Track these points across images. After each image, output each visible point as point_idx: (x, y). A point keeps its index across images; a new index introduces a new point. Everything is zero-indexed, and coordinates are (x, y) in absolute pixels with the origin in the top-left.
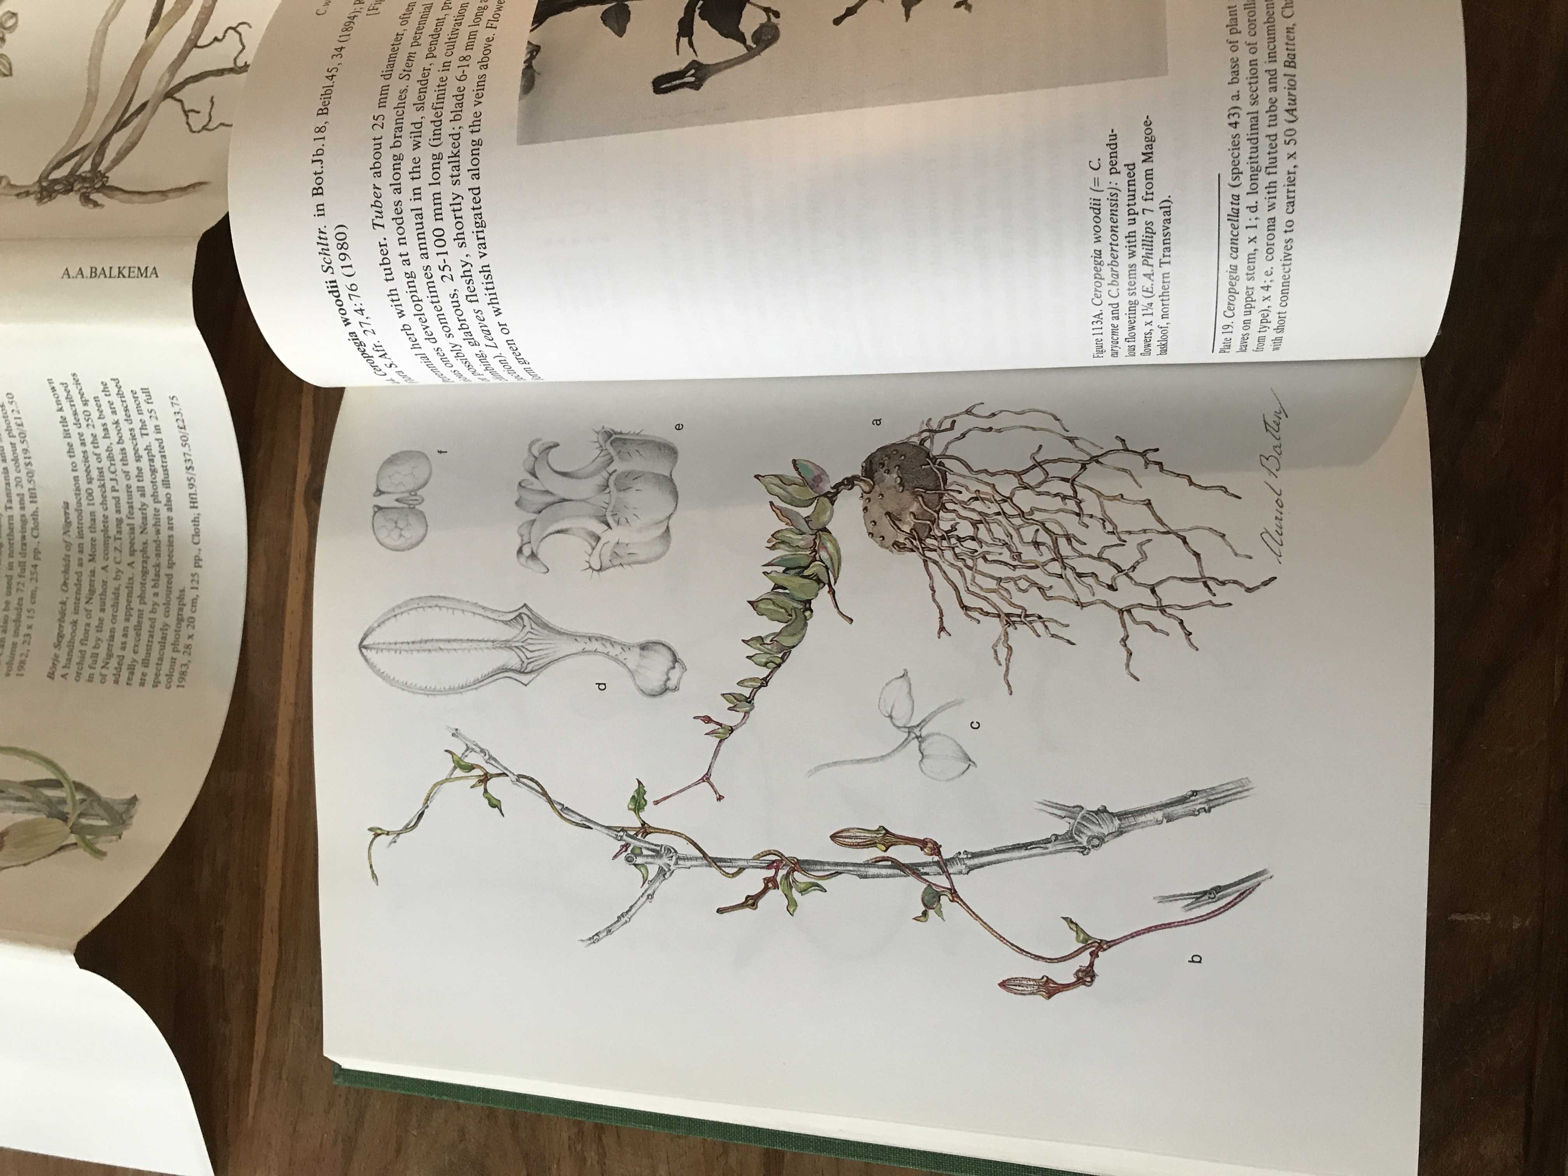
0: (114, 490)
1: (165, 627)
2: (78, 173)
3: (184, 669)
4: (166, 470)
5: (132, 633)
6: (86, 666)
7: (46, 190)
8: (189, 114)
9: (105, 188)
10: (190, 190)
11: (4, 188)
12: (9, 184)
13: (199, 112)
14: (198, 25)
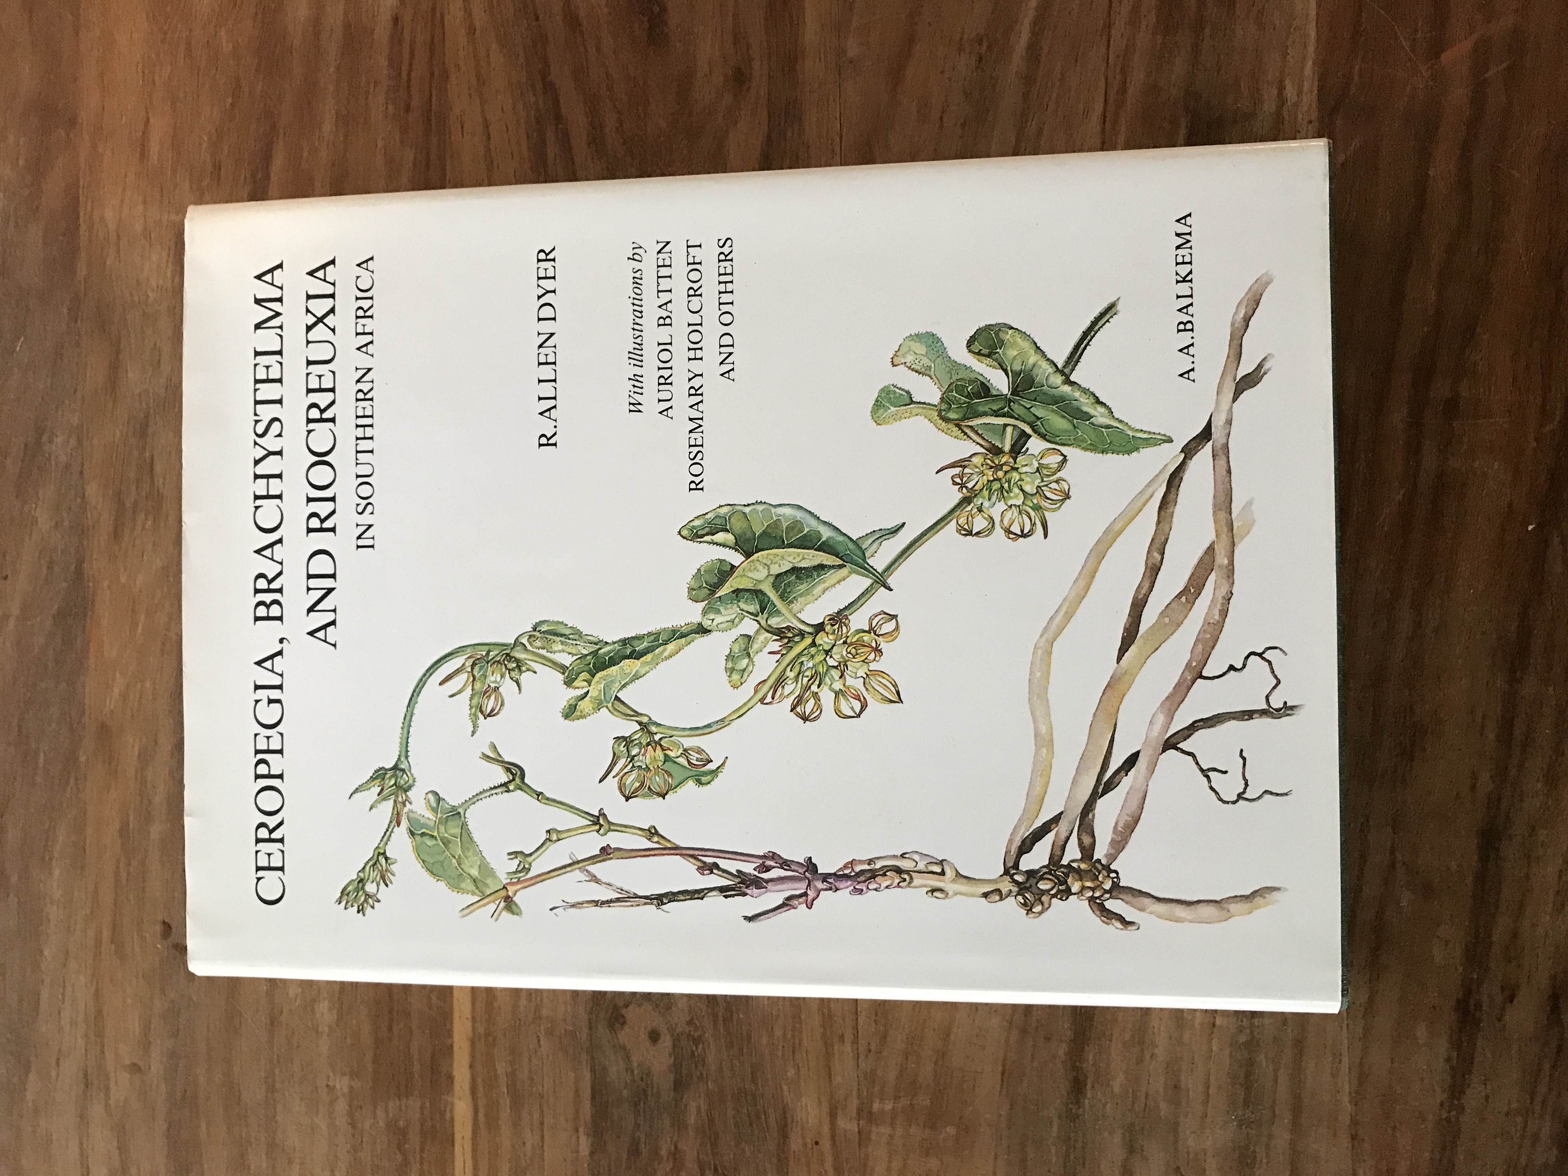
2: (1065, 862)
7: (1028, 889)
8: (1210, 774)
9: (1117, 890)
10: (1258, 900)
11: (954, 881)
12: (958, 874)
13: (1226, 772)
14: (1200, 647)
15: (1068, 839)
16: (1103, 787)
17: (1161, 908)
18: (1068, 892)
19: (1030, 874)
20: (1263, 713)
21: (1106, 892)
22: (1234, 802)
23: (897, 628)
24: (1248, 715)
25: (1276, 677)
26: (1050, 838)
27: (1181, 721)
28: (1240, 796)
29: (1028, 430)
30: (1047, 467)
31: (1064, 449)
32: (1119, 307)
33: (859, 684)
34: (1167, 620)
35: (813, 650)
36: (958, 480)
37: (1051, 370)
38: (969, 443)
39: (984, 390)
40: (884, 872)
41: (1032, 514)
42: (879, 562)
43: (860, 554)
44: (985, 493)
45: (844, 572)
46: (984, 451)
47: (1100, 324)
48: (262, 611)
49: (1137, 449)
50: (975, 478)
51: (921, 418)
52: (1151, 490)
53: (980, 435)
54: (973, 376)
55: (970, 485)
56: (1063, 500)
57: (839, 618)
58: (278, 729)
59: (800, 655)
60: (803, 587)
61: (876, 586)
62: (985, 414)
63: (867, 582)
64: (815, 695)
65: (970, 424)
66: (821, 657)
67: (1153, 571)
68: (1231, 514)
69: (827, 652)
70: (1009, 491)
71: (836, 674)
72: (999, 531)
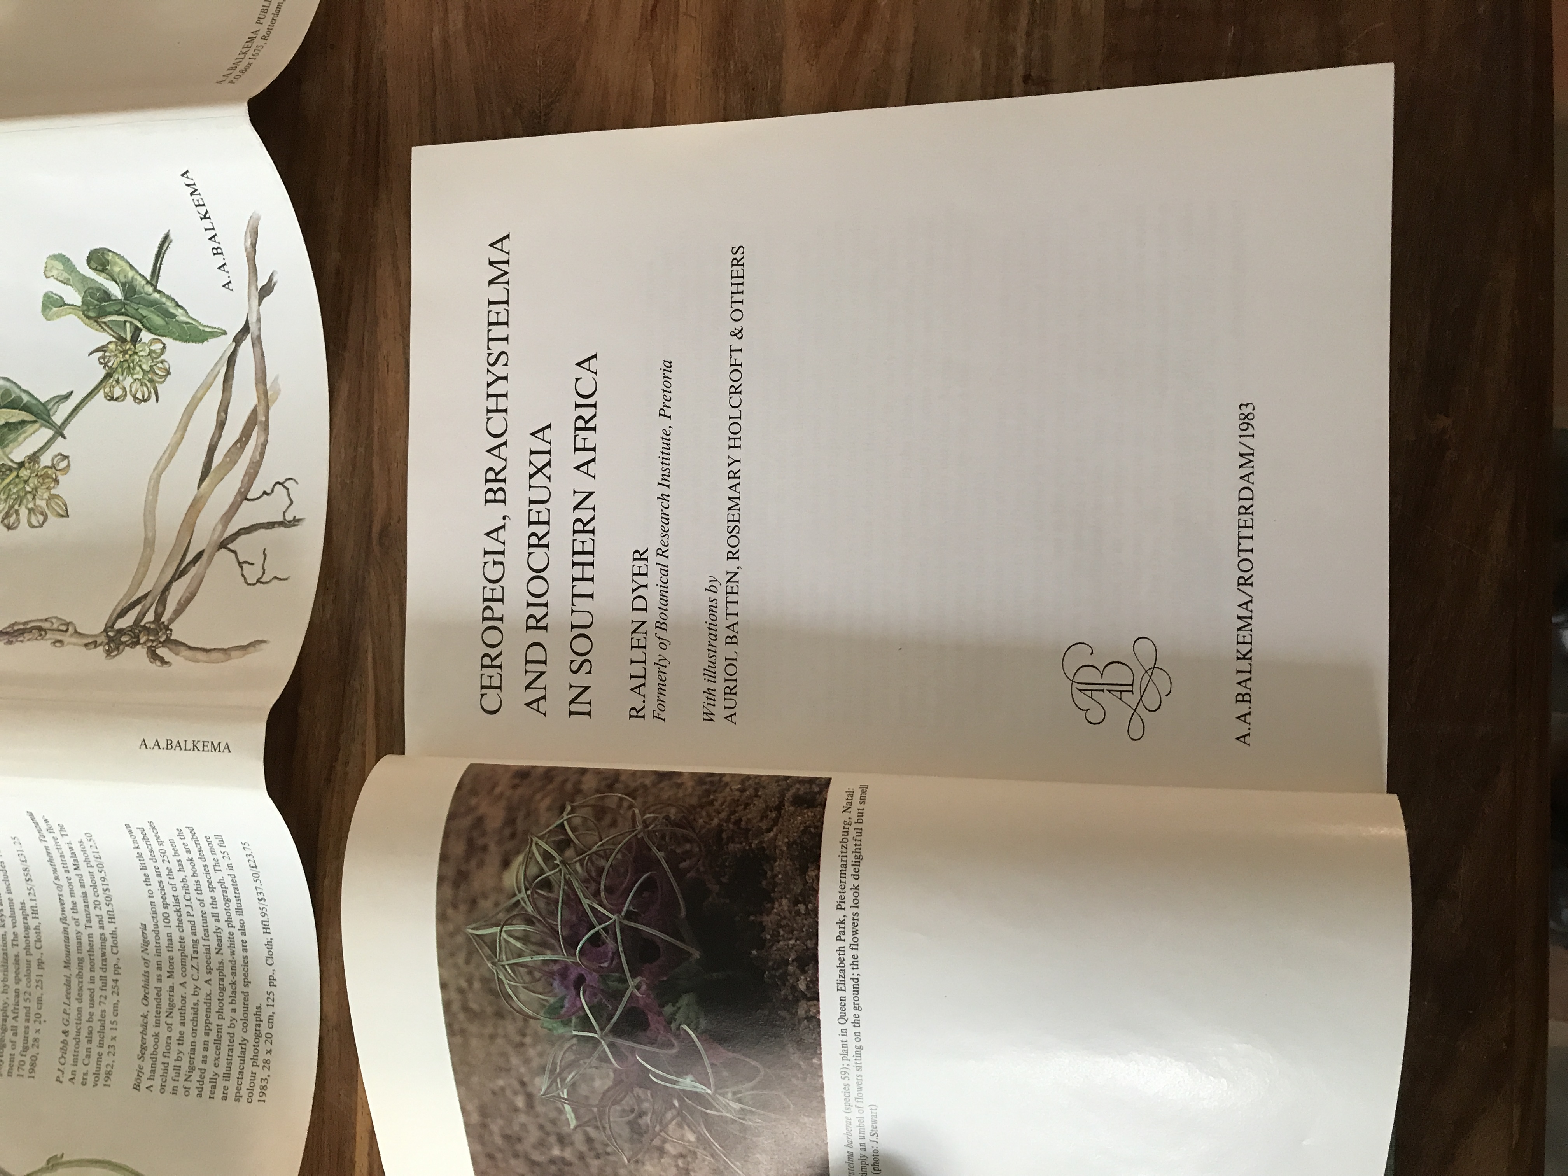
0: (188, 914)
1: (244, 1042)
2: (142, 624)
3: (264, 1083)
4: (238, 900)
5: (212, 1047)
6: (169, 1079)
7: (113, 641)
8: (244, 565)
9: (170, 642)
10: (252, 649)
11: (71, 636)
12: (76, 632)
13: (252, 564)
14: (247, 478)
15: (149, 608)
16: (180, 573)
17: (189, 653)
18: (137, 643)
19: (121, 632)
20: (281, 524)
21: (160, 643)
22: (254, 584)
23: (69, 466)
24: (271, 525)
25: (290, 499)
26: (138, 609)
27: (232, 529)
28: (258, 581)
29: (140, 325)
30: (154, 351)
31: (163, 339)
32: (172, 236)
33: (43, 504)
34: (228, 459)
35: (17, 480)
36: (102, 361)
37: (144, 282)
38: (105, 334)
39: (107, 296)
40: (30, 631)
41: (149, 385)
42: (58, 418)
43: (46, 412)
44: (120, 370)
45: (37, 425)
46: (114, 339)
47: (164, 249)
49: (206, 340)
50: (113, 359)
51: (72, 316)
52: (217, 369)
53: (111, 329)
54: (98, 286)
55: (110, 364)
56: (166, 376)
57: (34, 458)
59: (9, 484)
60: (12, 436)
61: (57, 435)
62: (110, 314)
63: (50, 433)
64: (17, 512)
65: (104, 320)
66: (21, 486)
67: (221, 425)
68: (265, 384)
69: (26, 482)
70: (134, 369)
71: (30, 497)
72: (129, 398)
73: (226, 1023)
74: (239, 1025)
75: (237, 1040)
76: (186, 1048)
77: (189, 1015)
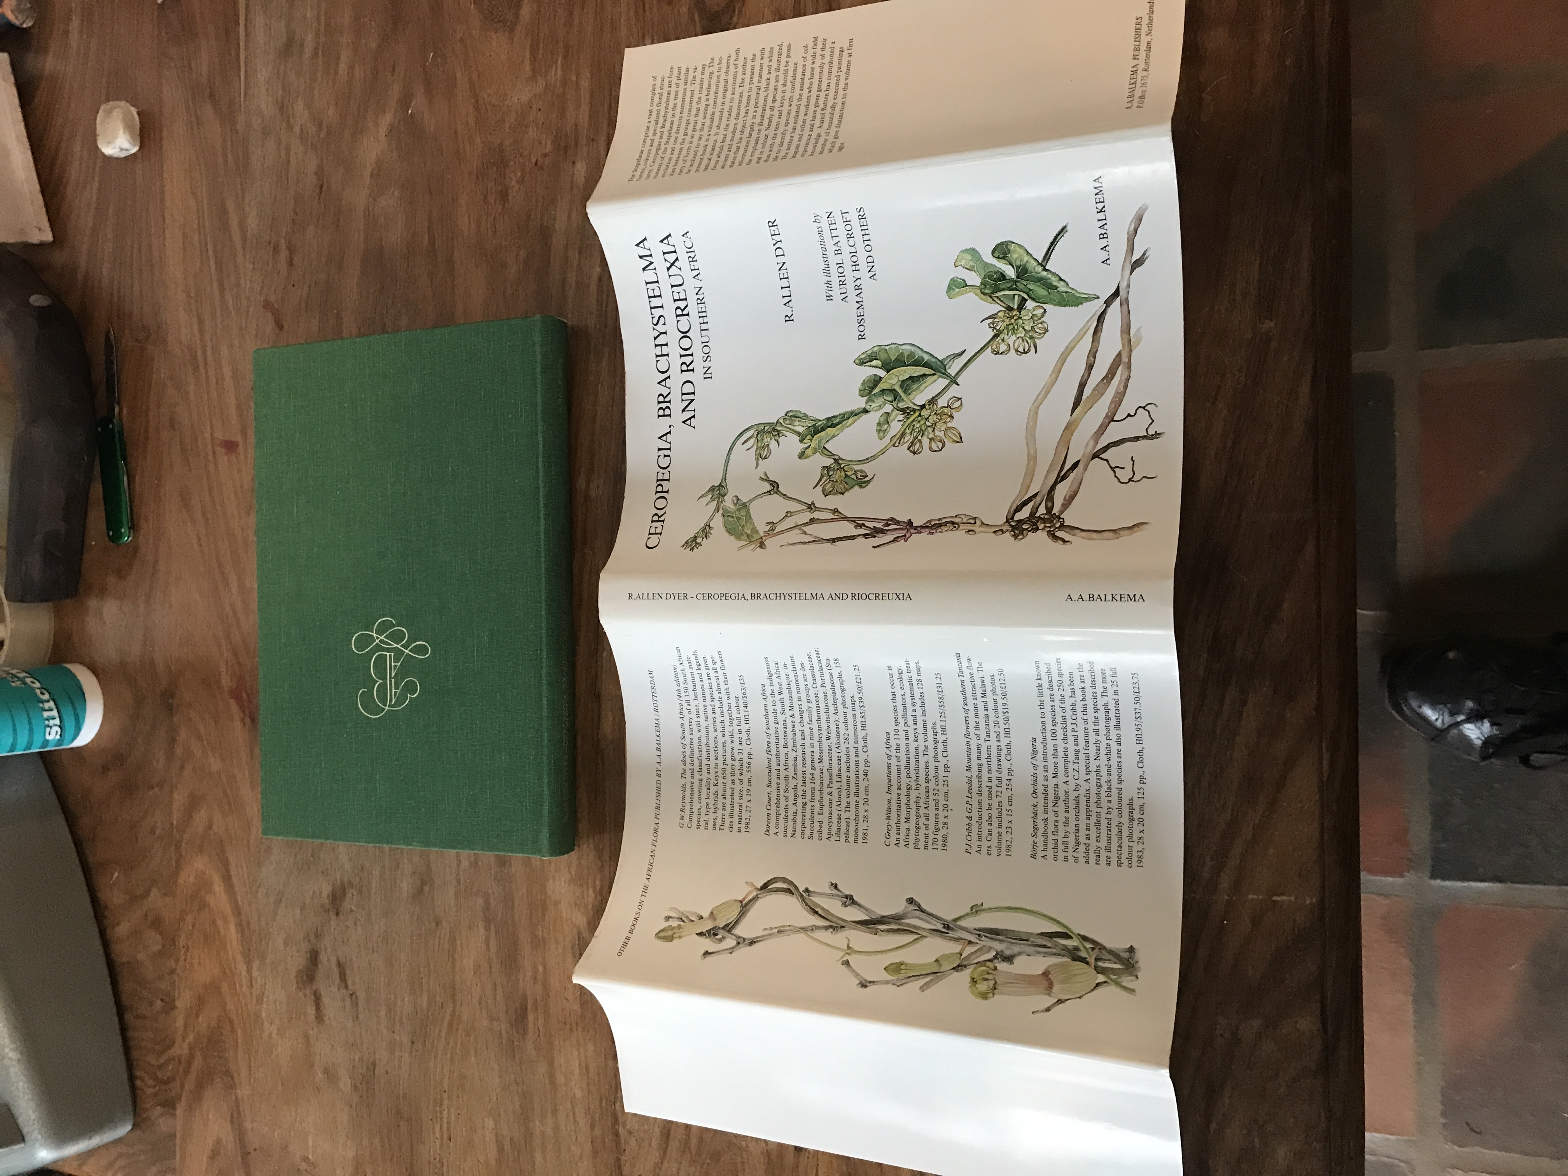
0: (1073, 730)
1: (1120, 825)
2: (1037, 515)
3: (1140, 854)
4: (1118, 718)
5: (1093, 829)
6: (1060, 850)
7: (1017, 529)
8: (1115, 469)
9: (1063, 527)
10: (1135, 529)
11: (980, 526)
12: (983, 523)
13: (1123, 468)
14: (1113, 405)
15: (1040, 504)
16: (1061, 478)
17: (1084, 534)
18: (1037, 529)
19: (1019, 521)
20: (1144, 437)
21: (1057, 528)
22: (1127, 483)
23: (961, 405)
24: (1137, 439)
25: (1151, 419)
26: (1031, 505)
27: (1102, 444)
28: (1130, 480)
29: (1026, 297)
30: (1036, 315)
31: (1044, 306)
32: (1068, 228)
33: (941, 434)
34: (1096, 392)
35: (919, 418)
36: (992, 326)
37: (1035, 264)
38: (996, 306)
39: (1003, 277)
40: (946, 524)
41: (1029, 341)
42: (952, 371)
43: (943, 367)
44: (1006, 331)
45: (935, 377)
46: (1004, 309)
47: (1059, 238)
48: (661, 412)
49: (1081, 303)
50: (1000, 324)
51: (972, 294)
52: (1089, 324)
53: (1002, 301)
54: (996, 270)
55: (998, 328)
56: (1045, 333)
57: (933, 401)
58: (668, 469)
59: (913, 421)
60: (915, 387)
61: (951, 383)
62: (1004, 290)
63: (946, 382)
64: (920, 441)
65: (997, 295)
66: (922, 422)
67: (1090, 367)
68: (1130, 335)
69: (927, 419)
70: (1018, 329)
71: (930, 429)
72: (1012, 351)
73: (1103, 812)
74: (1115, 813)
75: (1114, 823)
76: (1071, 828)
77: (1072, 805)
